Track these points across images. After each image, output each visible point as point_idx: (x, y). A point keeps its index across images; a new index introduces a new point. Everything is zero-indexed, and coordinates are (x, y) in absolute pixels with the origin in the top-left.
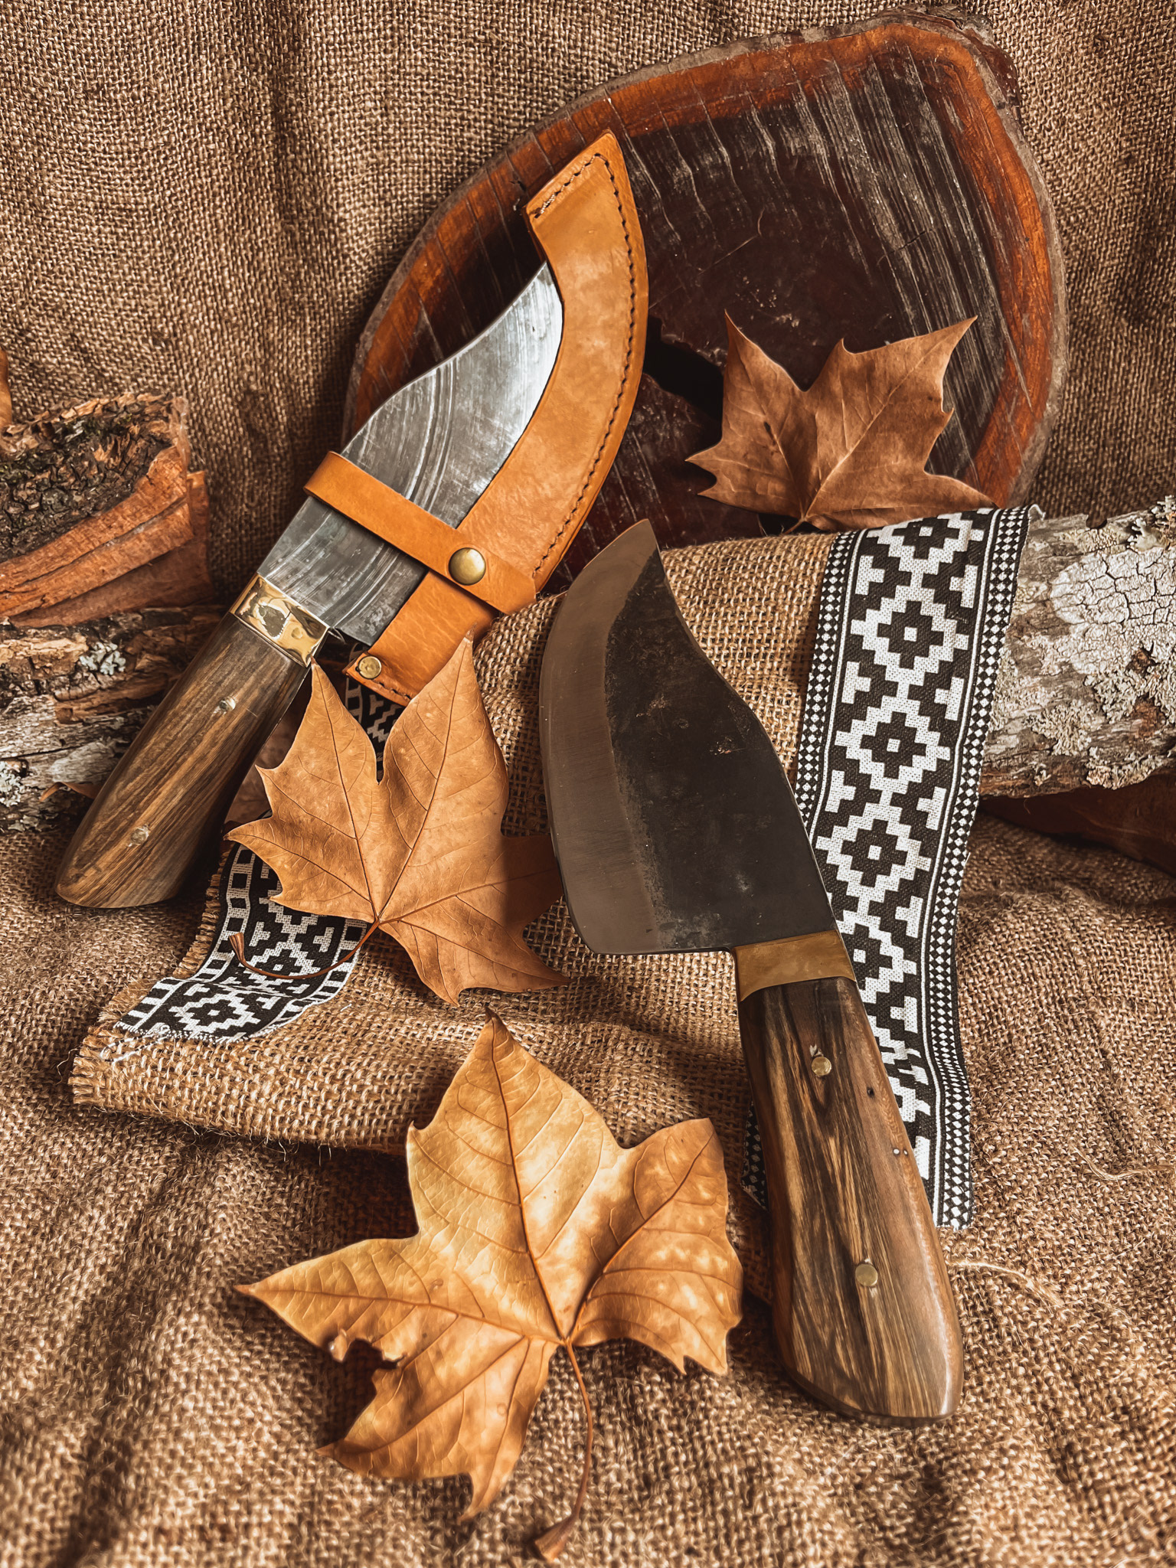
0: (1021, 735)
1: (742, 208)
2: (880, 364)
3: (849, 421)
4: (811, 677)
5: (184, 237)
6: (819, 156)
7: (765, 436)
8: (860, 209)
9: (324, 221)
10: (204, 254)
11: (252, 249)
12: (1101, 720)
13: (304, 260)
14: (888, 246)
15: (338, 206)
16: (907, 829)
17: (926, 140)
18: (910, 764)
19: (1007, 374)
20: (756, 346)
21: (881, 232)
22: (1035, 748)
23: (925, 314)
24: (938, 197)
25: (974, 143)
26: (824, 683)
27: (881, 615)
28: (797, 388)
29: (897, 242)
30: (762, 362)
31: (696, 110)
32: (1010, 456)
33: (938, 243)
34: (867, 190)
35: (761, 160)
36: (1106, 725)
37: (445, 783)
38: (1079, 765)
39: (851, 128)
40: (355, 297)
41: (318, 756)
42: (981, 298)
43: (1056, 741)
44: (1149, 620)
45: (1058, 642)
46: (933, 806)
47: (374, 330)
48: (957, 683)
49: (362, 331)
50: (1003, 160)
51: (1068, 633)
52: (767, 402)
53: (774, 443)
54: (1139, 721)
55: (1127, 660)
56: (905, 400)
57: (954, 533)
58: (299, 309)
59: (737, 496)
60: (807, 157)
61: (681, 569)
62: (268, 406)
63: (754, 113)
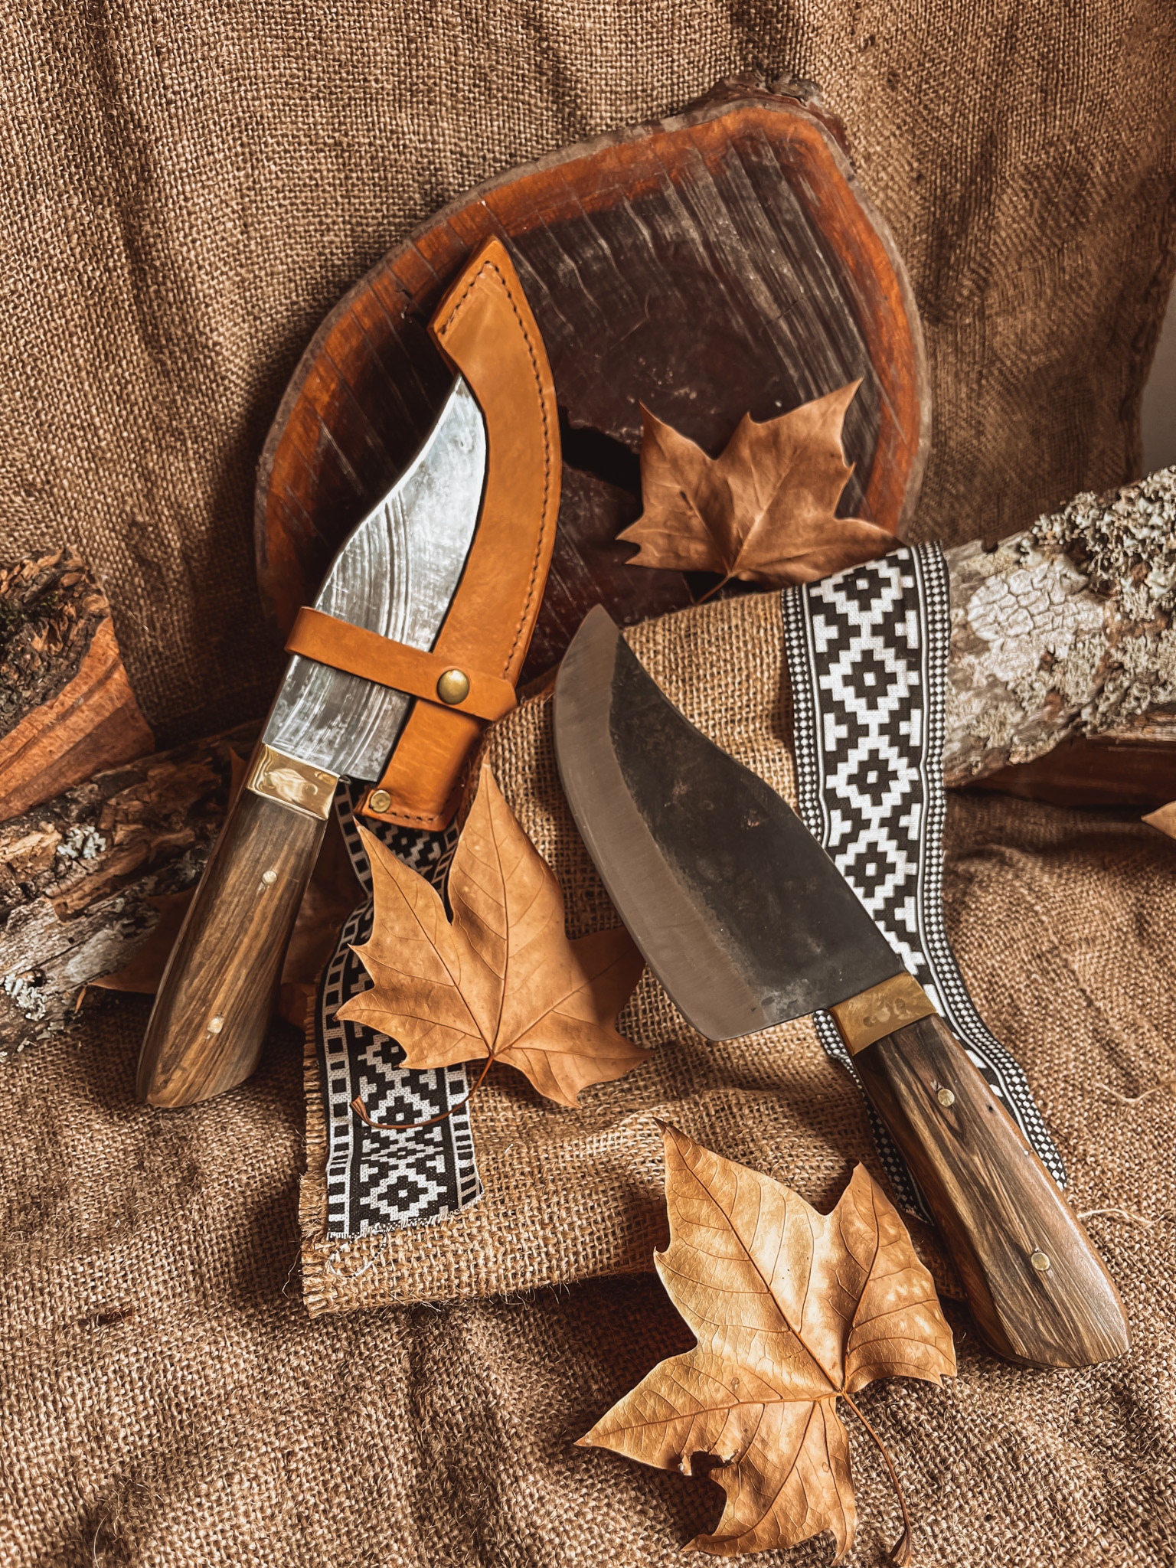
0: (963, 740)
1: (628, 294)
2: (784, 431)
3: (761, 482)
4: (796, 734)
5: (44, 383)
6: (693, 240)
7: (682, 503)
8: (737, 286)
9: (196, 347)
10: (68, 396)
11: (119, 383)
12: (1020, 714)
13: (179, 387)
14: (766, 316)
15: (212, 331)
16: (894, 843)
17: (788, 217)
18: (889, 790)
19: (884, 417)
20: (669, 428)
21: (758, 305)
22: (973, 748)
23: (807, 373)
24: (805, 270)
25: (831, 217)
26: (808, 737)
27: (842, 667)
28: (708, 459)
29: (772, 311)
30: (676, 441)
31: (569, 206)
32: (895, 488)
33: (810, 310)
34: (741, 268)
35: (639, 247)
36: (1024, 717)
37: (513, 908)
38: (1006, 752)
39: (719, 211)
40: (238, 414)
41: (398, 918)
42: (854, 355)
43: (988, 738)
44: (1050, 627)
45: (982, 659)
46: (912, 822)
47: (273, 451)
48: (916, 714)
49: (260, 452)
50: (857, 230)
51: (988, 650)
52: (682, 473)
53: (691, 508)
54: (1048, 708)
55: (1037, 663)
56: (810, 458)
57: (887, 582)
58: (178, 434)
59: (661, 560)
60: (682, 242)
61: (648, 650)
62: (158, 535)
63: (627, 204)
